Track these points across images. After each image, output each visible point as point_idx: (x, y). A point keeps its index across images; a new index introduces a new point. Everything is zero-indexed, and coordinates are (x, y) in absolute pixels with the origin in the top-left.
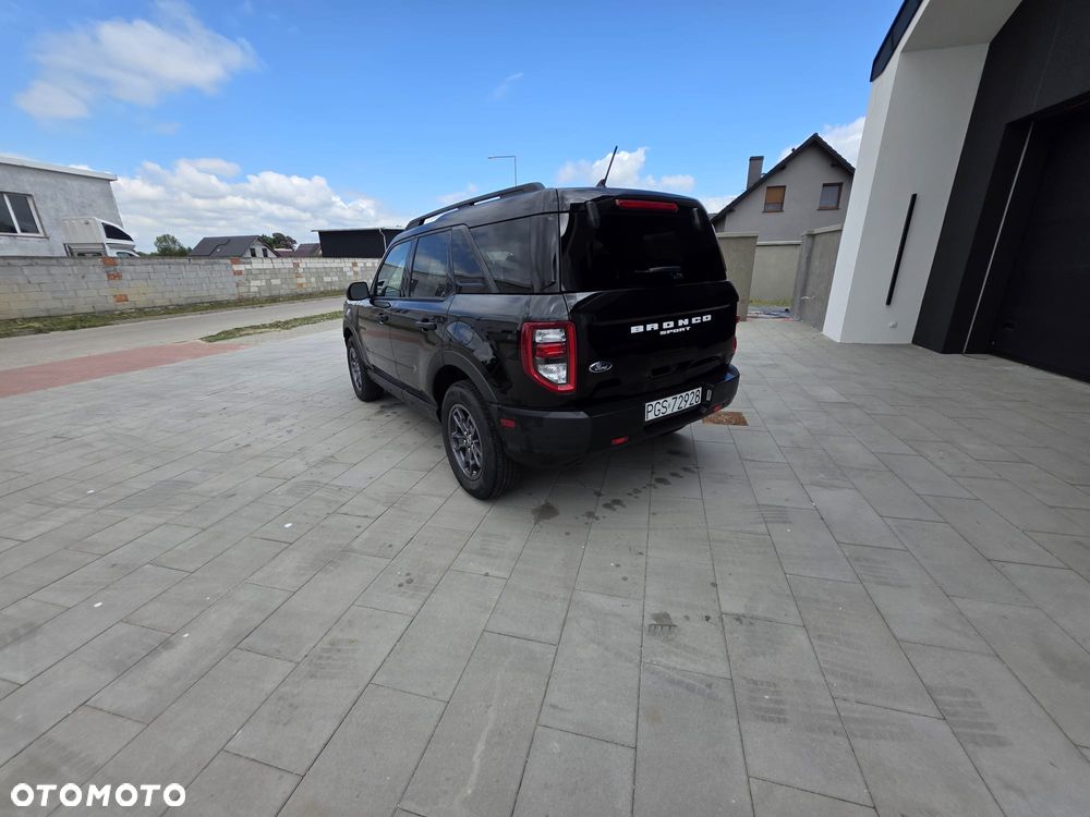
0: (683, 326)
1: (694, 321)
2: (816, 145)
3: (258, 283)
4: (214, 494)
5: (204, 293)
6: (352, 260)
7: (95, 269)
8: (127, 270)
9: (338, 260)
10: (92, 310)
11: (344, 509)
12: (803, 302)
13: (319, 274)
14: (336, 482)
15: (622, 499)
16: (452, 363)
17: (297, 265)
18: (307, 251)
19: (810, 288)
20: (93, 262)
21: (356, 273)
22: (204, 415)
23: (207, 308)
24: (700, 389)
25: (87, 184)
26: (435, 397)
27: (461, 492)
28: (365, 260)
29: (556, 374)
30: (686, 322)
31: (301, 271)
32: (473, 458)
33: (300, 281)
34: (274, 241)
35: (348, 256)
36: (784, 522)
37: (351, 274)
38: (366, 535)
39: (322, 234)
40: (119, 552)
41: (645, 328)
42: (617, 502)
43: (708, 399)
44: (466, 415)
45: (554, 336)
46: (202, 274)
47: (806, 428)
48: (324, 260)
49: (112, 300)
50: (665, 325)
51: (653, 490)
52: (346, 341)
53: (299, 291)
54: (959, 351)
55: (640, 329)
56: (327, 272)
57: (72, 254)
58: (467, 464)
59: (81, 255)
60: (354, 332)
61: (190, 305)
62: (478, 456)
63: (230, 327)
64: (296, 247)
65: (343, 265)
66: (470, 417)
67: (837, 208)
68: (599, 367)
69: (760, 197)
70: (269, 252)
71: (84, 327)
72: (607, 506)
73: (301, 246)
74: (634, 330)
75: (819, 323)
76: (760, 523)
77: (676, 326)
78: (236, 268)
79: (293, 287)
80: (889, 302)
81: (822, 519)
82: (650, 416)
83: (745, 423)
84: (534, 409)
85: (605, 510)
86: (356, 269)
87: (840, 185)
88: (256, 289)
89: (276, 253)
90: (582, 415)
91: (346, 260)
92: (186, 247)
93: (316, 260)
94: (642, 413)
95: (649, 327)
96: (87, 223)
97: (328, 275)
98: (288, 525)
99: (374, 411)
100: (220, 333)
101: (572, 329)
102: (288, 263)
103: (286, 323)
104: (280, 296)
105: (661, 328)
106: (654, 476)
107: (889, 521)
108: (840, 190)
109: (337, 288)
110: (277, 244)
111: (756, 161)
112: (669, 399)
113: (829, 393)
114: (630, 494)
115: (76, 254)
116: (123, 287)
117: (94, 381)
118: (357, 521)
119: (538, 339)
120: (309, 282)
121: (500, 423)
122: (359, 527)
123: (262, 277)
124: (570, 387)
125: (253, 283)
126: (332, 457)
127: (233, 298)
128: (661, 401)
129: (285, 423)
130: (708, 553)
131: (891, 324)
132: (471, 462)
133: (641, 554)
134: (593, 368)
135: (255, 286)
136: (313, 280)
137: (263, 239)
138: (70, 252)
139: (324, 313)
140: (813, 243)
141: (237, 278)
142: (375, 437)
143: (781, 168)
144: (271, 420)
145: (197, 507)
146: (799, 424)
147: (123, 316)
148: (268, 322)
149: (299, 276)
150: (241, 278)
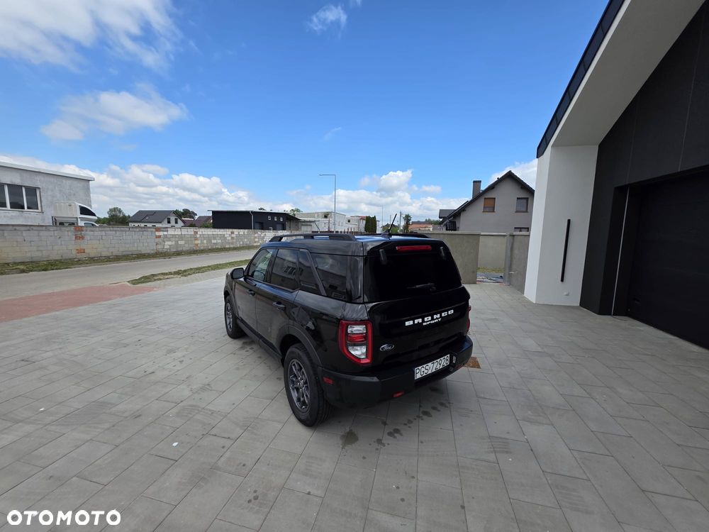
0: (437, 318)
1: (443, 315)
2: (510, 176)
3: (170, 243)
4: (126, 414)
5: (135, 249)
6: (231, 230)
7: (68, 233)
8: (89, 234)
9: (222, 230)
10: (60, 258)
11: (214, 431)
12: (510, 275)
13: (209, 238)
14: (210, 407)
15: (399, 428)
16: (294, 334)
17: (196, 233)
18: (203, 223)
19: (514, 267)
20: (69, 228)
21: (232, 238)
22: (126, 346)
23: (134, 258)
24: (449, 356)
25: (75, 183)
26: (281, 350)
27: (293, 419)
28: (239, 230)
29: (359, 352)
30: (439, 316)
31: (198, 236)
32: (303, 397)
33: (197, 242)
34: (183, 214)
35: (229, 228)
36: (507, 452)
37: (230, 238)
38: (228, 454)
39: (213, 212)
40: (56, 465)
41: (414, 322)
42: (397, 431)
43: (454, 362)
44: (301, 368)
45: (358, 329)
46: (136, 237)
47: (518, 372)
48: (213, 230)
49: (74, 252)
50: (426, 319)
51: (421, 421)
52: (225, 298)
53: (195, 248)
54: (609, 314)
55: (411, 323)
56: (214, 237)
57: (56, 223)
58: (299, 400)
59: (62, 224)
60: (231, 293)
61: (124, 256)
62: (307, 396)
63: (147, 273)
64: (196, 217)
65: (225, 233)
66: (303, 370)
67: (527, 211)
68: (386, 348)
69: (481, 204)
70: (179, 220)
71: (53, 269)
72: (390, 434)
73: (200, 217)
74: (407, 324)
75: (521, 288)
76: (492, 452)
77: (433, 319)
78: (158, 234)
79: (192, 246)
80: (562, 280)
81: (532, 450)
82: (418, 376)
83: (479, 367)
84: (345, 373)
85: (389, 437)
86: (233, 235)
87: (527, 199)
88: (168, 247)
89: (183, 221)
90: (375, 379)
91: (228, 230)
92: (127, 215)
93: (209, 230)
94: (413, 374)
95: (416, 321)
96: (70, 206)
97: (215, 239)
98: (175, 444)
99: (238, 347)
100: (141, 278)
101: (369, 326)
102: (191, 231)
103: (185, 271)
104: (182, 251)
105: (423, 321)
106: (422, 409)
107: (575, 453)
108: (527, 201)
109: (219, 247)
110: (185, 216)
111: (477, 183)
112: (430, 364)
113: (531, 344)
114: (405, 424)
115: (58, 224)
116: (83, 245)
117: (54, 313)
118: (222, 442)
119: (349, 330)
120: (202, 243)
121: (323, 380)
122: (223, 447)
123: (174, 239)
124: (368, 361)
125: (167, 243)
126: (208, 385)
127: (152, 252)
128: (424, 366)
129: (179, 354)
130: (458, 479)
131: (565, 293)
132: (302, 399)
133: (413, 477)
134: (382, 349)
135: (168, 245)
136: (205, 241)
137: (176, 213)
138: (55, 221)
139: (210, 265)
140: (513, 239)
141: (157, 240)
142: (238, 369)
143: (492, 187)
144: (169, 352)
145: (114, 426)
146: (513, 368)
147: (79, 262)
148: (173, 270)
149: (196, 239)
150: (160, 240)
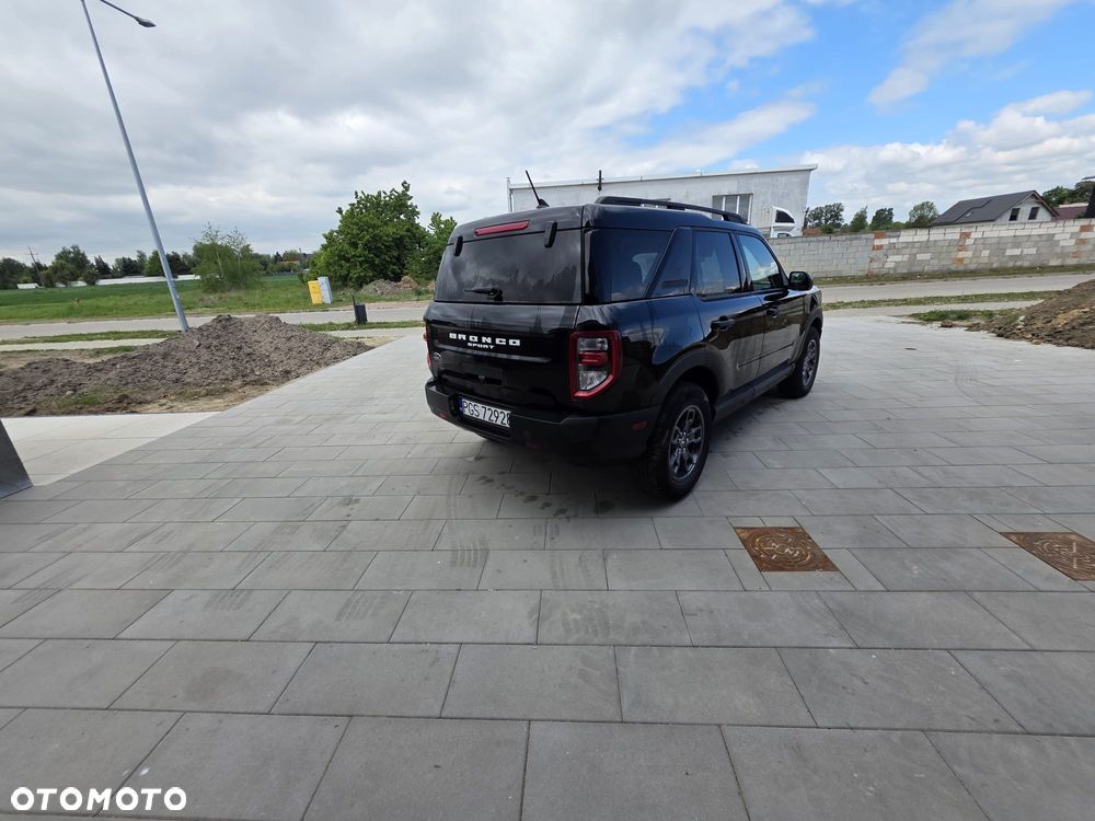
0: (486, 343)
1: (498, 341)
3: (898, 258)
13: (1001, 245)
17: (967, 235)
24: (508, 413)
25: (792, 177)
31: (970, 242)
33: (961, 255)
34: (1073, 194)
41: (457, 337)
50: (471, 338)
53: (953, 268)
56: (1019, 241)
68: (436, 357)
70: (1040, 212)
74: (451, 335)
77: (480, 342)
78: (877, 242)
79: (948, 262)
82: (467, 412)
88: (892, 265)
89: (1054, 212)
95: (460, 337)
96: (768, 212)
97: (1018, 246)
102: (953, 233)
104: (920, 273)
105: (468, 340)
112: (480, 405)
123: (908, 251)
125: (892, 258)
127: (860, 274)
135: (892, 261)
136: (986, 253)
141: (874, 253)
149: (963, 248)
150: (879, 253)
